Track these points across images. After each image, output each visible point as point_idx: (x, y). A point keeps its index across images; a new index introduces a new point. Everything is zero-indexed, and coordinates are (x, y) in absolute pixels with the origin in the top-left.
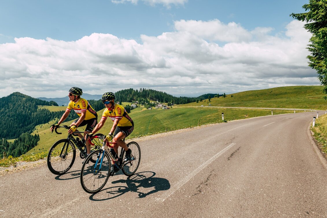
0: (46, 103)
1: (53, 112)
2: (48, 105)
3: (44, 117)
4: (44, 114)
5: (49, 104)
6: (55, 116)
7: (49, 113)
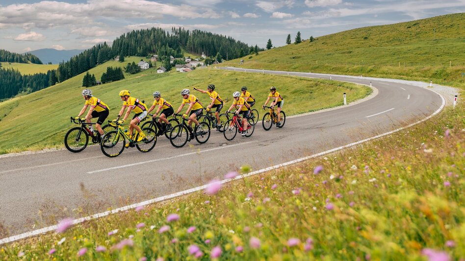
0: (17, 59)
1: (26, 76)
2: (21, 62)
3: (8, 86)
4: (10, 80)
5: (23, 59)
6: (27, 84)
7: (19, 77)
